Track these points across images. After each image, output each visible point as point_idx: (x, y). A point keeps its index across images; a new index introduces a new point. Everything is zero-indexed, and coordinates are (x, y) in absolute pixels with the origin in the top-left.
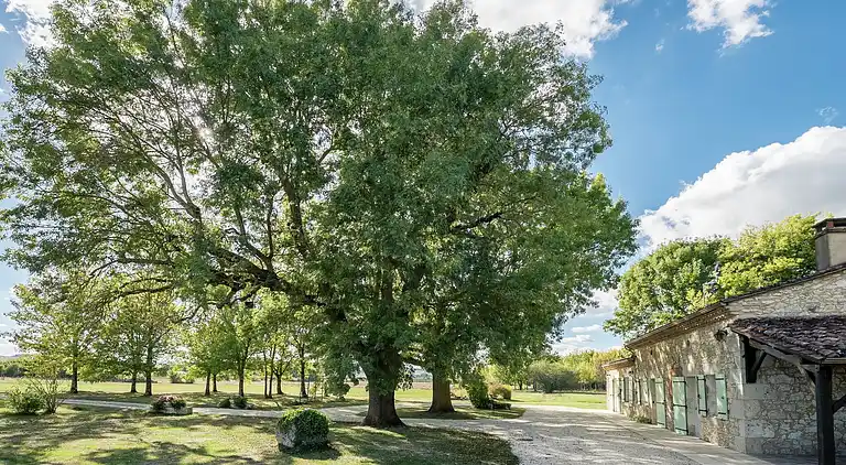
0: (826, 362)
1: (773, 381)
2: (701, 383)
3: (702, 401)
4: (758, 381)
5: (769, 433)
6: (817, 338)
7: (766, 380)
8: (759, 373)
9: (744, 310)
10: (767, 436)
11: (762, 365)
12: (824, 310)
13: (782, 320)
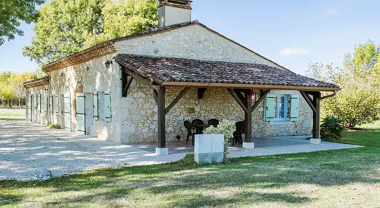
0: (164, 83)
1: (135, 96)
2: (95, 97)
3: (96, 109)
4: (128, 96)
5: (133, 130)
6: (159, 69)
7: (132, 95)
8: (128, 91)
9: (123, 48)
10: (131, 131)
11: (130, 86)
12: (162, 53)
13: (141, 57)
